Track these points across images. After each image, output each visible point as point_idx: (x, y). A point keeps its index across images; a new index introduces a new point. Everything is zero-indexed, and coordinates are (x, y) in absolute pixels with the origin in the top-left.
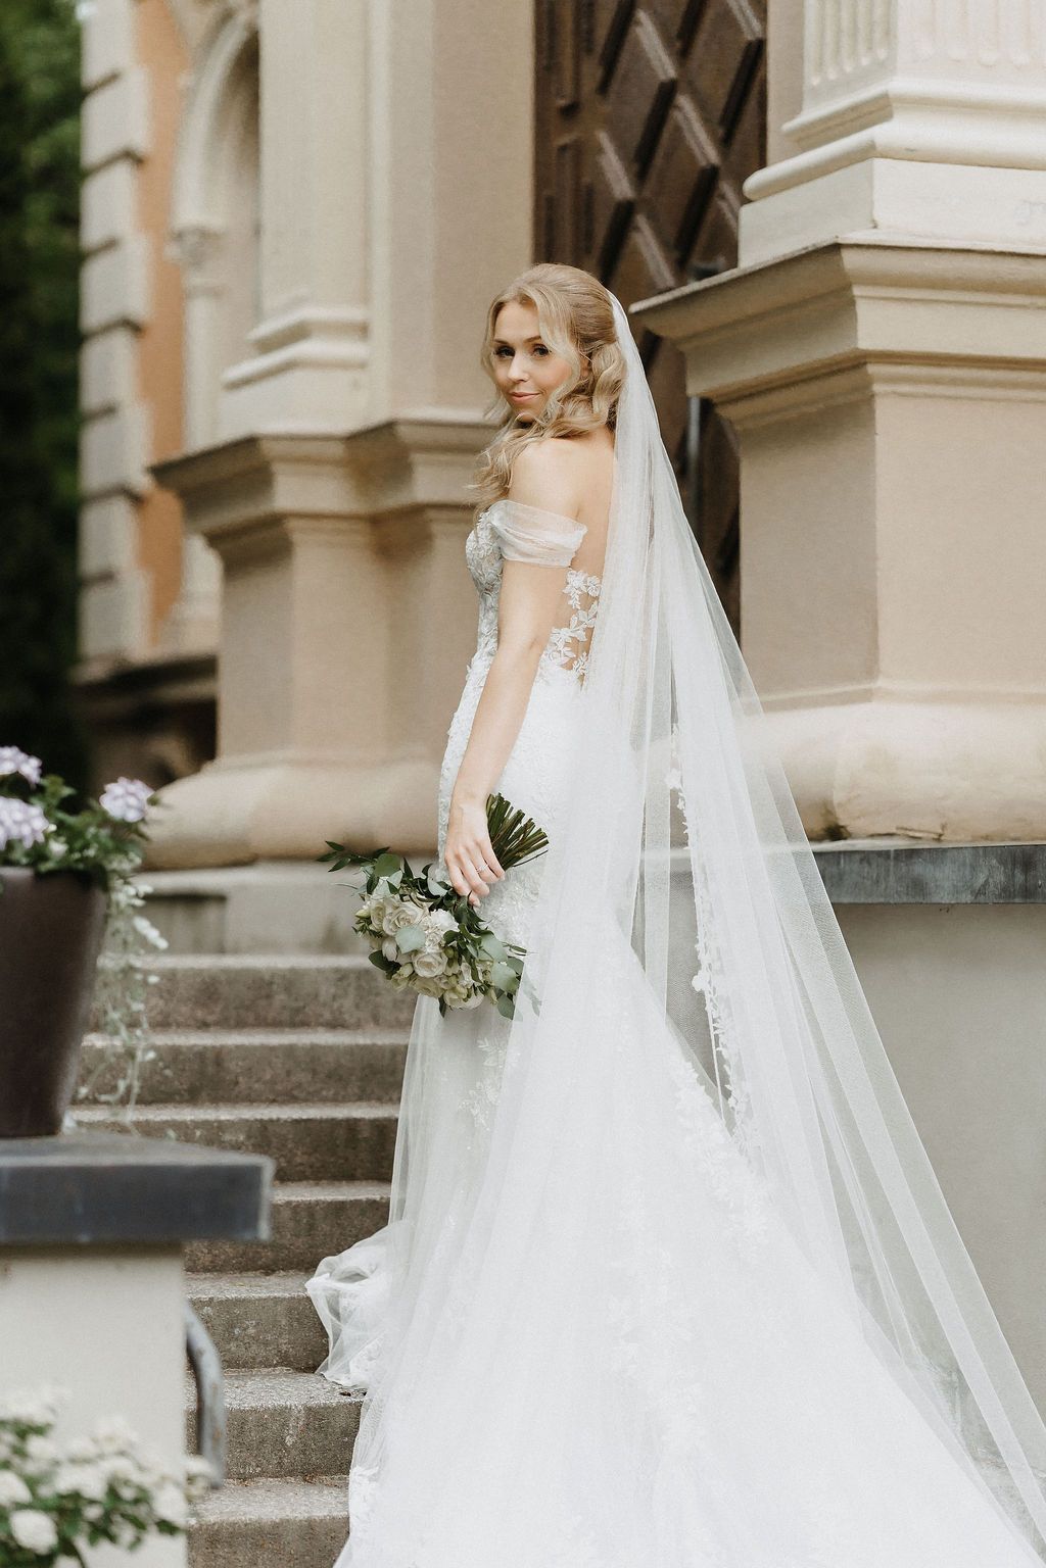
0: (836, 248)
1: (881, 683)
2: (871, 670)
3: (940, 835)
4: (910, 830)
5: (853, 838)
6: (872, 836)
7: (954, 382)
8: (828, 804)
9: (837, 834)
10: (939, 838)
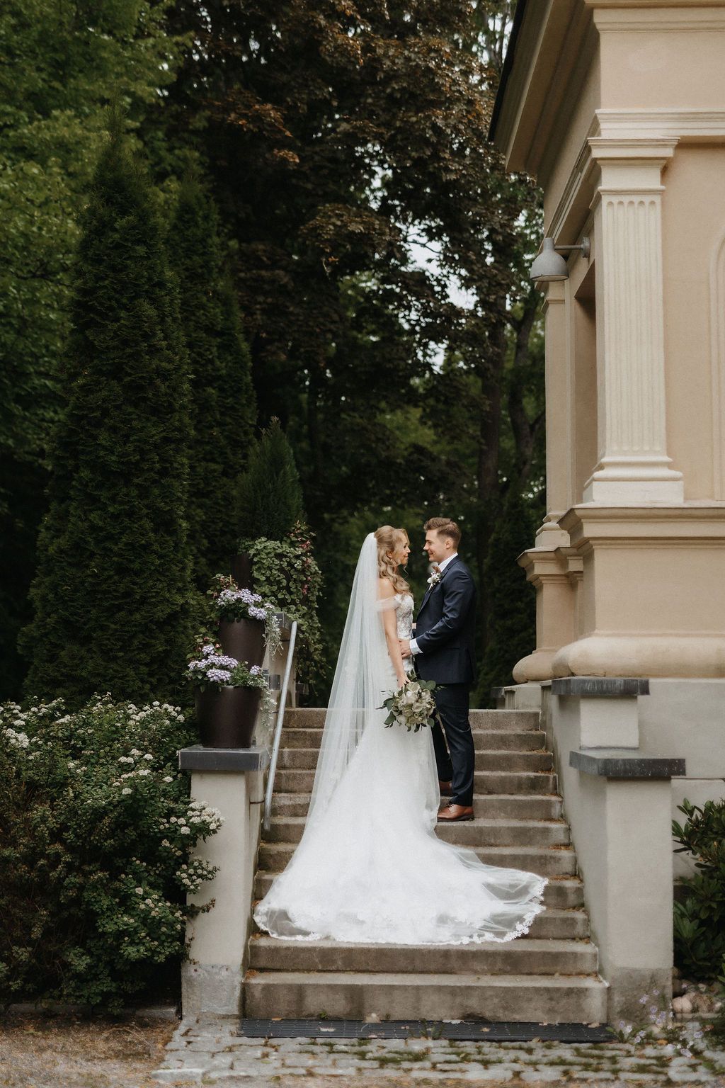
0: (572, 510)
2: (594, 628)
4: (595, 674)
5: (577, 676)
6: (583, 675)
7: (619, 544)
8: (568, 667)
9: (573, 675)
10: (605, 676)
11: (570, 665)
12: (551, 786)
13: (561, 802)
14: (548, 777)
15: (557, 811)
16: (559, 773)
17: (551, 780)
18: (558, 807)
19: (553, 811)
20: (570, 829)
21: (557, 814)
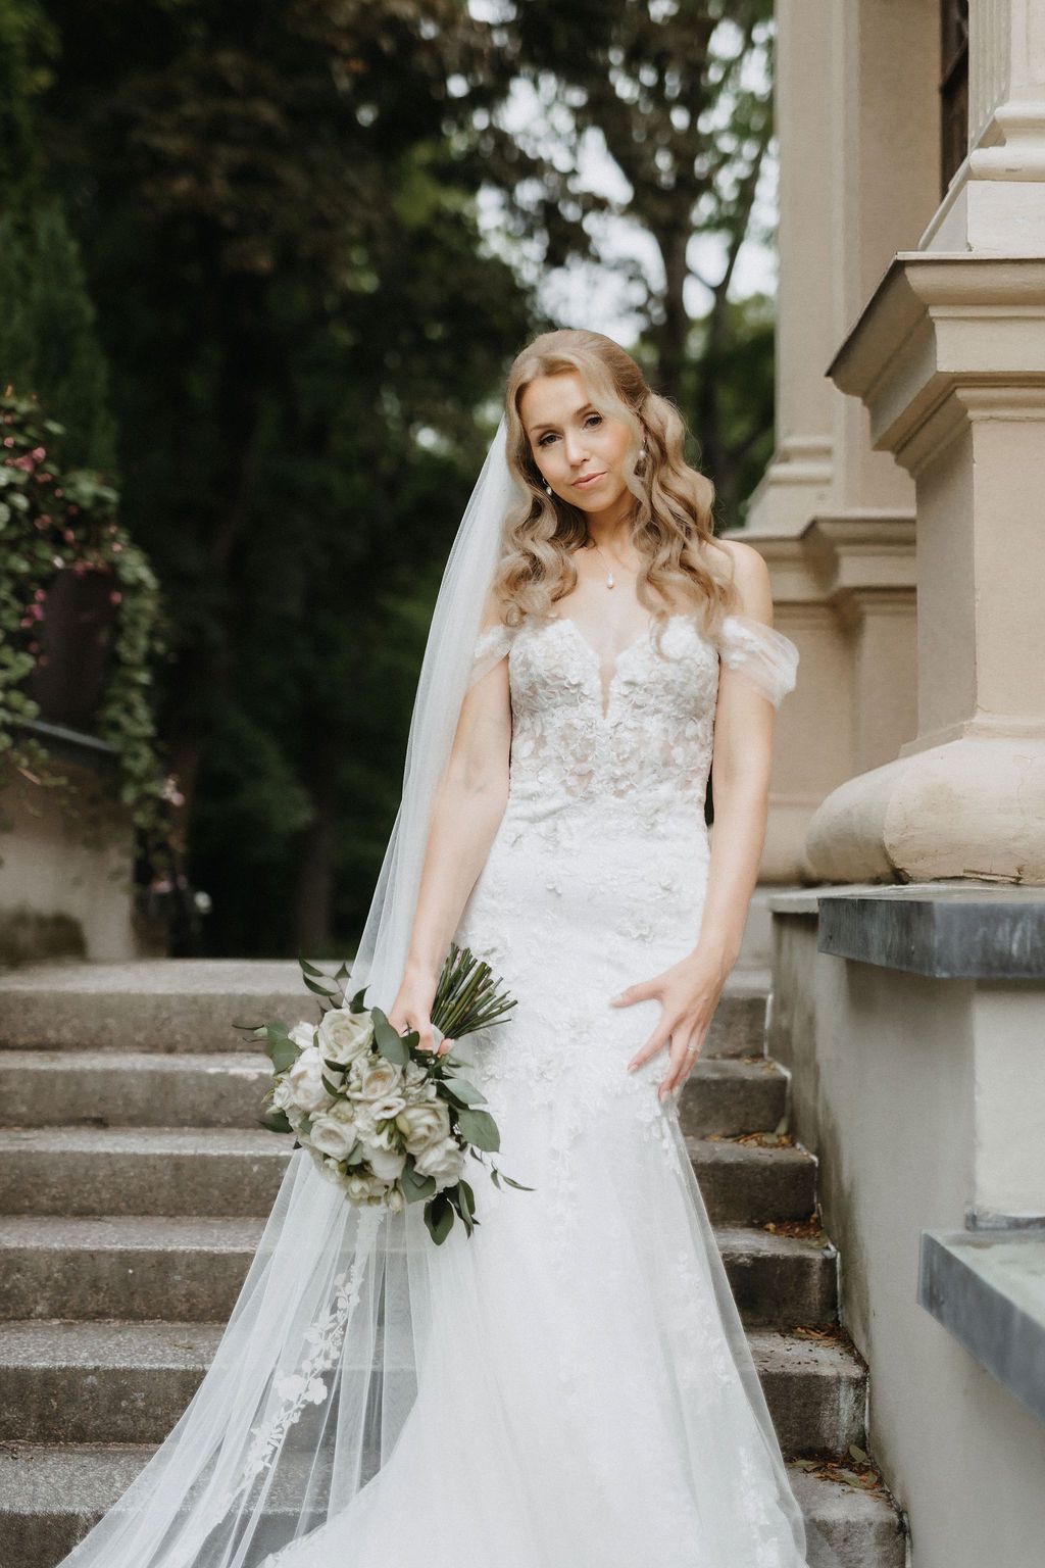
1: (979, 719)
2: (969, 707)
3: (1019, 879)
4: (982, 873)
5: (916, 882)
6: (937, 880)
8: (881, 847)
9: (898, 877)
10: (1017, 882)
11: (888, 839)
12: (815, 1296)
13: (859, 1384)
14: (802, 1264)
15: (845, 1418)
16: (844, 1248)
17: (815, 1278)
18: (845, 1400)
19: (826, 1419)
20: (899, 1532)
21: (842, 1435)
